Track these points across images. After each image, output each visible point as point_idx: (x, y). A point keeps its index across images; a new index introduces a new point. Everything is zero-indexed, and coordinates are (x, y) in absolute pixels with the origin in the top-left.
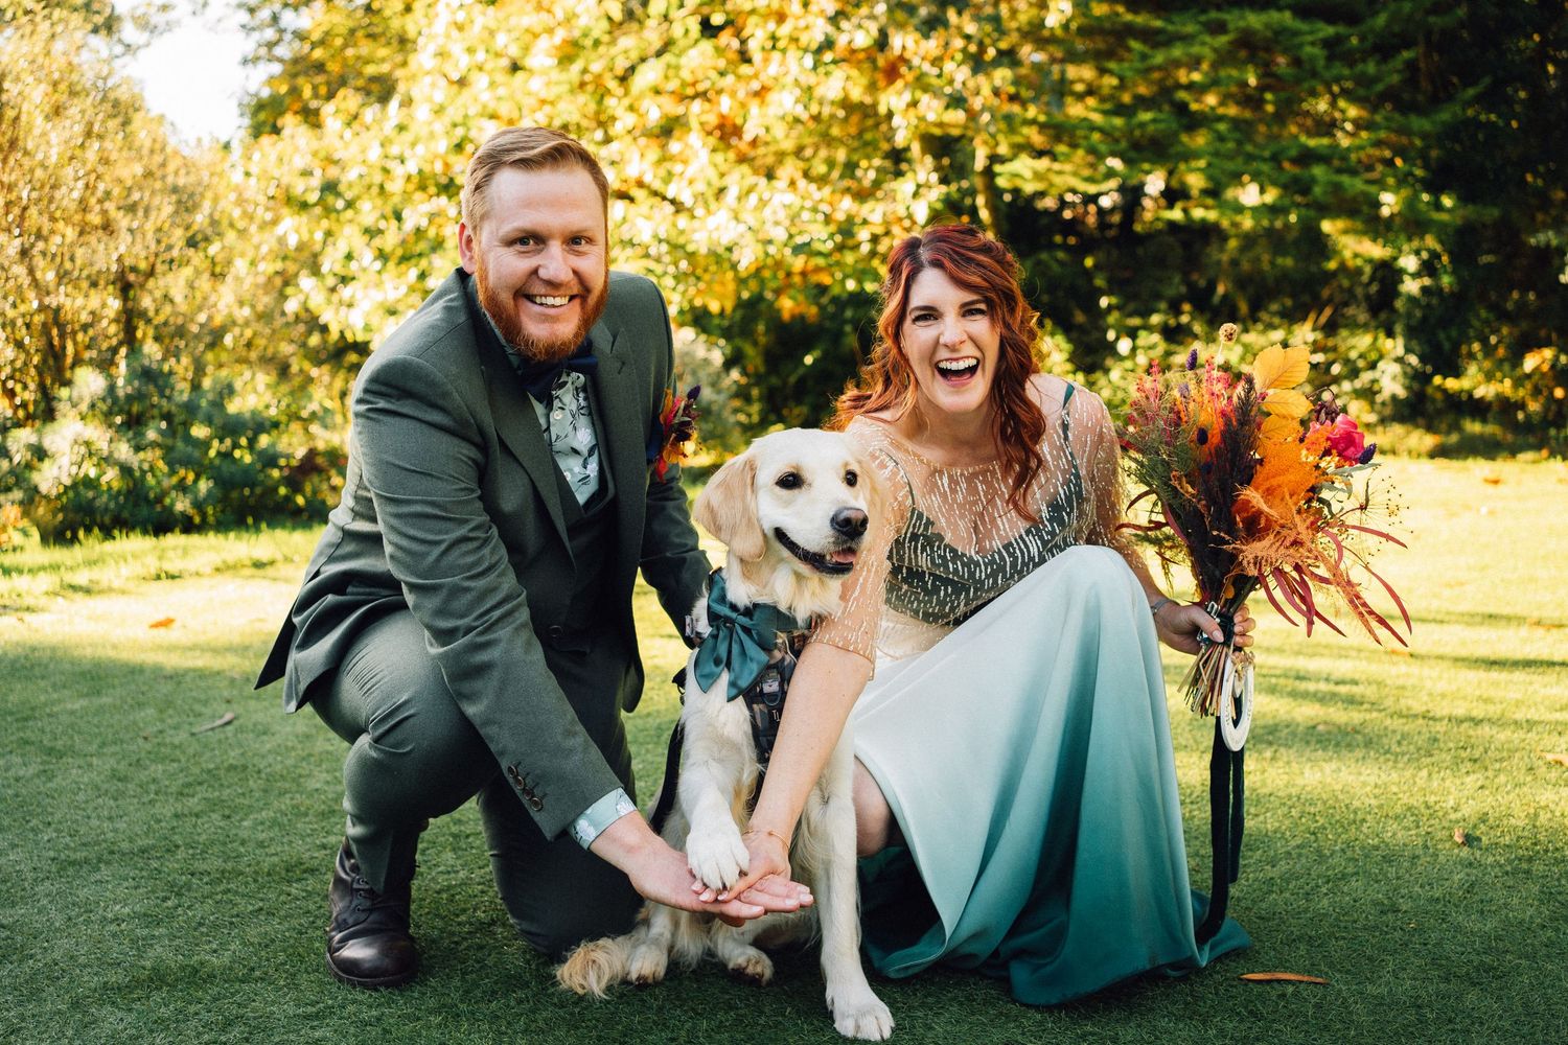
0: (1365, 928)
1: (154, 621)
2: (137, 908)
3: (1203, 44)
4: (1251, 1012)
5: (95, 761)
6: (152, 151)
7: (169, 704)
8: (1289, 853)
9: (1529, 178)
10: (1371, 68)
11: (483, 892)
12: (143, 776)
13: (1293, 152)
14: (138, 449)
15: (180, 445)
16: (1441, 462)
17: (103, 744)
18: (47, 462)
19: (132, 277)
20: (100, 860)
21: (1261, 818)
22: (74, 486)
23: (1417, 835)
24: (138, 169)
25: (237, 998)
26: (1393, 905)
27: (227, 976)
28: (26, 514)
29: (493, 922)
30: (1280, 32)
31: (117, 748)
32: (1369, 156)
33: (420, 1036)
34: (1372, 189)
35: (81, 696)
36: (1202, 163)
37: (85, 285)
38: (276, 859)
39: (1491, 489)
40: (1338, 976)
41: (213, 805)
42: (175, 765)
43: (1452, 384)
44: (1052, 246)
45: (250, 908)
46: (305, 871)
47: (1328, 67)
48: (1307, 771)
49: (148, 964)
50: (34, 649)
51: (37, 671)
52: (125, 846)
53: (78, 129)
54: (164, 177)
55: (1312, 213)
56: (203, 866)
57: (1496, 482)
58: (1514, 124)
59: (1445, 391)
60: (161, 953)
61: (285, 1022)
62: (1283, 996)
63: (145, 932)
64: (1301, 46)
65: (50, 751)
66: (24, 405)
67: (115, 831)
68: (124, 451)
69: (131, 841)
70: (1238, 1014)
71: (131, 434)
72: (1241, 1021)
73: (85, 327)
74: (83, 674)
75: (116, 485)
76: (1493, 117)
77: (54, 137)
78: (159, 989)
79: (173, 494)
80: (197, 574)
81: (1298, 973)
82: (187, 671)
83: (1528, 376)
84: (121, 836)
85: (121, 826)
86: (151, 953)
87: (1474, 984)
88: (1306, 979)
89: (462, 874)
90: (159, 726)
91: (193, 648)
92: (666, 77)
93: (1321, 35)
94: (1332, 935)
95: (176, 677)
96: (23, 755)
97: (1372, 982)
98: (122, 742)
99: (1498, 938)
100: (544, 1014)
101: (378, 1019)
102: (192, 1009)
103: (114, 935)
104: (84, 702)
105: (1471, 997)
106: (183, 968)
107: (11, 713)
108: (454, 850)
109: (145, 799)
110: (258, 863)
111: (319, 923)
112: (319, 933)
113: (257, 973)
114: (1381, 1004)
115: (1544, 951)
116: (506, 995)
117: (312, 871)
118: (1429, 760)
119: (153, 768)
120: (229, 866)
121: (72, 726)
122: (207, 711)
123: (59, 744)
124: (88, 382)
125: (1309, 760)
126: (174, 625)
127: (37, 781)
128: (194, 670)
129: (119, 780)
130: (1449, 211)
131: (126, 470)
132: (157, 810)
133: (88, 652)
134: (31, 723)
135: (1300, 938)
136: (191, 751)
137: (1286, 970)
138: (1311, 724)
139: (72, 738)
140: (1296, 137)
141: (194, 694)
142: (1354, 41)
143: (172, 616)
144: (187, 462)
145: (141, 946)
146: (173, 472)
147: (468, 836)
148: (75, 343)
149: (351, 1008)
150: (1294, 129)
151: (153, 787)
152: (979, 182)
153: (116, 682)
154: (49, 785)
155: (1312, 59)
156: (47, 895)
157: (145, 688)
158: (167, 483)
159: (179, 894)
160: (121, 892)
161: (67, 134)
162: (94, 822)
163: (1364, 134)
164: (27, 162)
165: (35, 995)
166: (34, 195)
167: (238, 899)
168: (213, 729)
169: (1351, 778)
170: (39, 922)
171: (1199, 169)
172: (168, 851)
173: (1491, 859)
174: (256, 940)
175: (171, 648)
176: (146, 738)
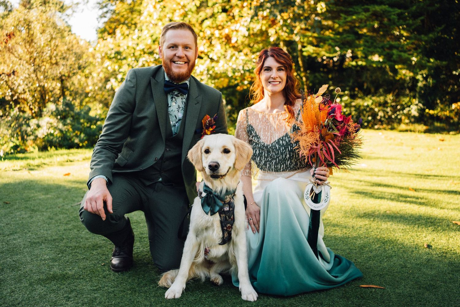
0: (396, 272)
1: (65, 173)
2: (51, 257)
3: (363, 15)
4: (362, 297)
5: (45, 213)
6: (69, 43)
7: (66, 197)
8: (376, 249)
9: (456, 53)
10: (411, 22)
11: (146, 254)
12: (57, 218)
13: (388, 46)
14: (64, 125)
15: (76, 124)
16: (427, 135)
17: (47, 209)
18: (40, 129)
19: (64, 78)
20: (42, 242)
21: (369, 238)
22: (48, 135)
23: (414, 245)
24: (66, 48)
25: (75, 284)
26: (405, 265)
27: (73, 277)
28: (34, 143)
29: (148, 263)
30: (385, 12)
31: (51, 210)
32: (409, 47)
33: (124, 297)
34: (410, 56)
35: (43, 194)
36: (362, 49)
37: (51, 79)
38: (90, 243)
39: (441, 142)
40: (388, 286)
41: (75, 227)
42: (66, 215)
43: (431, 112)
44: (319, 72)
45: (82, 257)
46: (98, 247)
47: (398, 22)
48: (383, 225)
49: (52, 273)
50: (32, 181)
51: (32, 187)
52: (49, 238)
53: (49, 36)
54: (72, 50)
55: (393, 63)
56: (70, 245)
57: (443, 140)
58: (452, 38)
59: (430, 114)
60: (56, 270)
61: (87, 291)
62: (371, 292)
63: (52, 264)
64: (390, 15)
65: (33, 210)
66: (35, 112)
67: (47, 234)
68: (61, 126)
69: (51, 237)
70: (358, 297)
71: (62, 121)
72: (359, 299)
73: (51, 91)
74: (44, 188)
75: (59, 135)
76: (446, 36)
77: (42, 38)
78: (54, 280)
79: (74, 138)
80: (78, 160)
81: (376, 285)
82: (72, 188)
83: (453, 110)
84: (49, 235)
85: (49, 232)
86: (53, 270)
87: (428, 290)
88: (378, 287)
89: (141, 249)
90: (63, 204)
91: (74, 182)
92: (212, 23)
93: (397, 12)
94: (386, 274)
95: (69, 190)
96: (25, 211)
97: (398, 288)
98: (52, 208)
99: (436, 276)
100: (160, 291)
101: (113, 292)
102: (62, 287)
103: (43, 264)
104: (43, 197)
105: (426, 294)
106: (61, 275)
107: (23, 199)
108: (140, 242)
109: (57, 225)
110: (85, 244)
111: (100, 262)
112: (100, 265)
113: (81, 277)
114: (400, 295)
115: (449, 281)
116: (149, 286)
117: (100, 247)
118: (418, 222)
119: (60, 216)
120: (77, 245)
121: (39, 203)
122: (76, 200)
123: (35, 208)
124: (51, 107)
125: (384, 221)
126: (71, 175)
127: (28, 219)
128: (74, 188)
129: (51, 219)
130: (432, 63)
131: (61, 131)
132: (60, 228)
133: (46, 182)
134: (28, 202)
135: (377, 275)
136: (71, 211)
137: (373, 284)
138: (385, 211)
139: (39, 206)
140: (389, 42)
141: (74, 195)
142: (406, 14)
143: (70, 172)
144: (78, 129)
145: (50, 267)
146: (74, 132)
147: (144, 238)
148: (49, 96)
149: (106, 288)
150: (388, 39)
151: (59, 221)
152: (299, 53)
153: (53, 191)
154: (32, 220)
155: (394, 19)
156: (27, 252)
157: (60, 193)
158: (72, 135)
159: (63, 253)
160: (47, 252)
161: (46, 38)
162: (42, 231)
163: (408, 41)
164: (35, 46)
165: (20, 281)
166: (37, 55)
167: (79, 255)
168: (77, 205)
169: (395, 227)
170: (24, 260)
171: (361, 50)
172: (61, 240)
173: (435, 252)
174: (82, 267)
175: (69, 181)
176: (59, 207)
